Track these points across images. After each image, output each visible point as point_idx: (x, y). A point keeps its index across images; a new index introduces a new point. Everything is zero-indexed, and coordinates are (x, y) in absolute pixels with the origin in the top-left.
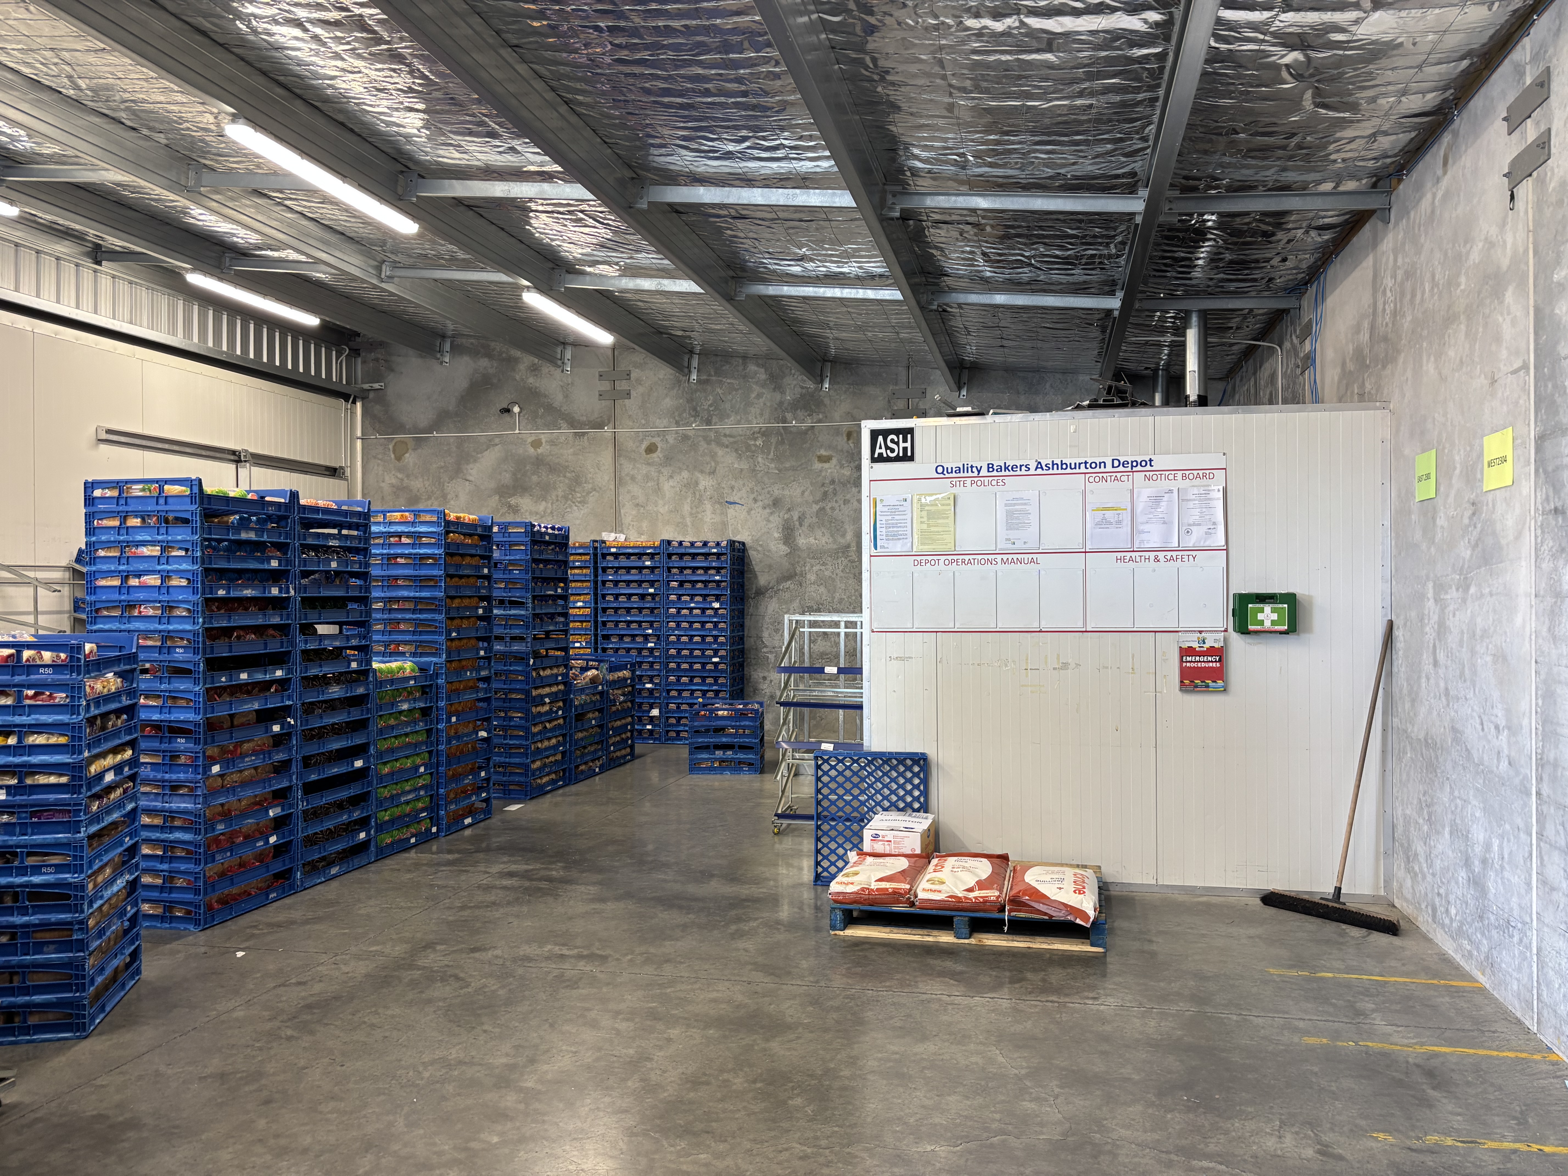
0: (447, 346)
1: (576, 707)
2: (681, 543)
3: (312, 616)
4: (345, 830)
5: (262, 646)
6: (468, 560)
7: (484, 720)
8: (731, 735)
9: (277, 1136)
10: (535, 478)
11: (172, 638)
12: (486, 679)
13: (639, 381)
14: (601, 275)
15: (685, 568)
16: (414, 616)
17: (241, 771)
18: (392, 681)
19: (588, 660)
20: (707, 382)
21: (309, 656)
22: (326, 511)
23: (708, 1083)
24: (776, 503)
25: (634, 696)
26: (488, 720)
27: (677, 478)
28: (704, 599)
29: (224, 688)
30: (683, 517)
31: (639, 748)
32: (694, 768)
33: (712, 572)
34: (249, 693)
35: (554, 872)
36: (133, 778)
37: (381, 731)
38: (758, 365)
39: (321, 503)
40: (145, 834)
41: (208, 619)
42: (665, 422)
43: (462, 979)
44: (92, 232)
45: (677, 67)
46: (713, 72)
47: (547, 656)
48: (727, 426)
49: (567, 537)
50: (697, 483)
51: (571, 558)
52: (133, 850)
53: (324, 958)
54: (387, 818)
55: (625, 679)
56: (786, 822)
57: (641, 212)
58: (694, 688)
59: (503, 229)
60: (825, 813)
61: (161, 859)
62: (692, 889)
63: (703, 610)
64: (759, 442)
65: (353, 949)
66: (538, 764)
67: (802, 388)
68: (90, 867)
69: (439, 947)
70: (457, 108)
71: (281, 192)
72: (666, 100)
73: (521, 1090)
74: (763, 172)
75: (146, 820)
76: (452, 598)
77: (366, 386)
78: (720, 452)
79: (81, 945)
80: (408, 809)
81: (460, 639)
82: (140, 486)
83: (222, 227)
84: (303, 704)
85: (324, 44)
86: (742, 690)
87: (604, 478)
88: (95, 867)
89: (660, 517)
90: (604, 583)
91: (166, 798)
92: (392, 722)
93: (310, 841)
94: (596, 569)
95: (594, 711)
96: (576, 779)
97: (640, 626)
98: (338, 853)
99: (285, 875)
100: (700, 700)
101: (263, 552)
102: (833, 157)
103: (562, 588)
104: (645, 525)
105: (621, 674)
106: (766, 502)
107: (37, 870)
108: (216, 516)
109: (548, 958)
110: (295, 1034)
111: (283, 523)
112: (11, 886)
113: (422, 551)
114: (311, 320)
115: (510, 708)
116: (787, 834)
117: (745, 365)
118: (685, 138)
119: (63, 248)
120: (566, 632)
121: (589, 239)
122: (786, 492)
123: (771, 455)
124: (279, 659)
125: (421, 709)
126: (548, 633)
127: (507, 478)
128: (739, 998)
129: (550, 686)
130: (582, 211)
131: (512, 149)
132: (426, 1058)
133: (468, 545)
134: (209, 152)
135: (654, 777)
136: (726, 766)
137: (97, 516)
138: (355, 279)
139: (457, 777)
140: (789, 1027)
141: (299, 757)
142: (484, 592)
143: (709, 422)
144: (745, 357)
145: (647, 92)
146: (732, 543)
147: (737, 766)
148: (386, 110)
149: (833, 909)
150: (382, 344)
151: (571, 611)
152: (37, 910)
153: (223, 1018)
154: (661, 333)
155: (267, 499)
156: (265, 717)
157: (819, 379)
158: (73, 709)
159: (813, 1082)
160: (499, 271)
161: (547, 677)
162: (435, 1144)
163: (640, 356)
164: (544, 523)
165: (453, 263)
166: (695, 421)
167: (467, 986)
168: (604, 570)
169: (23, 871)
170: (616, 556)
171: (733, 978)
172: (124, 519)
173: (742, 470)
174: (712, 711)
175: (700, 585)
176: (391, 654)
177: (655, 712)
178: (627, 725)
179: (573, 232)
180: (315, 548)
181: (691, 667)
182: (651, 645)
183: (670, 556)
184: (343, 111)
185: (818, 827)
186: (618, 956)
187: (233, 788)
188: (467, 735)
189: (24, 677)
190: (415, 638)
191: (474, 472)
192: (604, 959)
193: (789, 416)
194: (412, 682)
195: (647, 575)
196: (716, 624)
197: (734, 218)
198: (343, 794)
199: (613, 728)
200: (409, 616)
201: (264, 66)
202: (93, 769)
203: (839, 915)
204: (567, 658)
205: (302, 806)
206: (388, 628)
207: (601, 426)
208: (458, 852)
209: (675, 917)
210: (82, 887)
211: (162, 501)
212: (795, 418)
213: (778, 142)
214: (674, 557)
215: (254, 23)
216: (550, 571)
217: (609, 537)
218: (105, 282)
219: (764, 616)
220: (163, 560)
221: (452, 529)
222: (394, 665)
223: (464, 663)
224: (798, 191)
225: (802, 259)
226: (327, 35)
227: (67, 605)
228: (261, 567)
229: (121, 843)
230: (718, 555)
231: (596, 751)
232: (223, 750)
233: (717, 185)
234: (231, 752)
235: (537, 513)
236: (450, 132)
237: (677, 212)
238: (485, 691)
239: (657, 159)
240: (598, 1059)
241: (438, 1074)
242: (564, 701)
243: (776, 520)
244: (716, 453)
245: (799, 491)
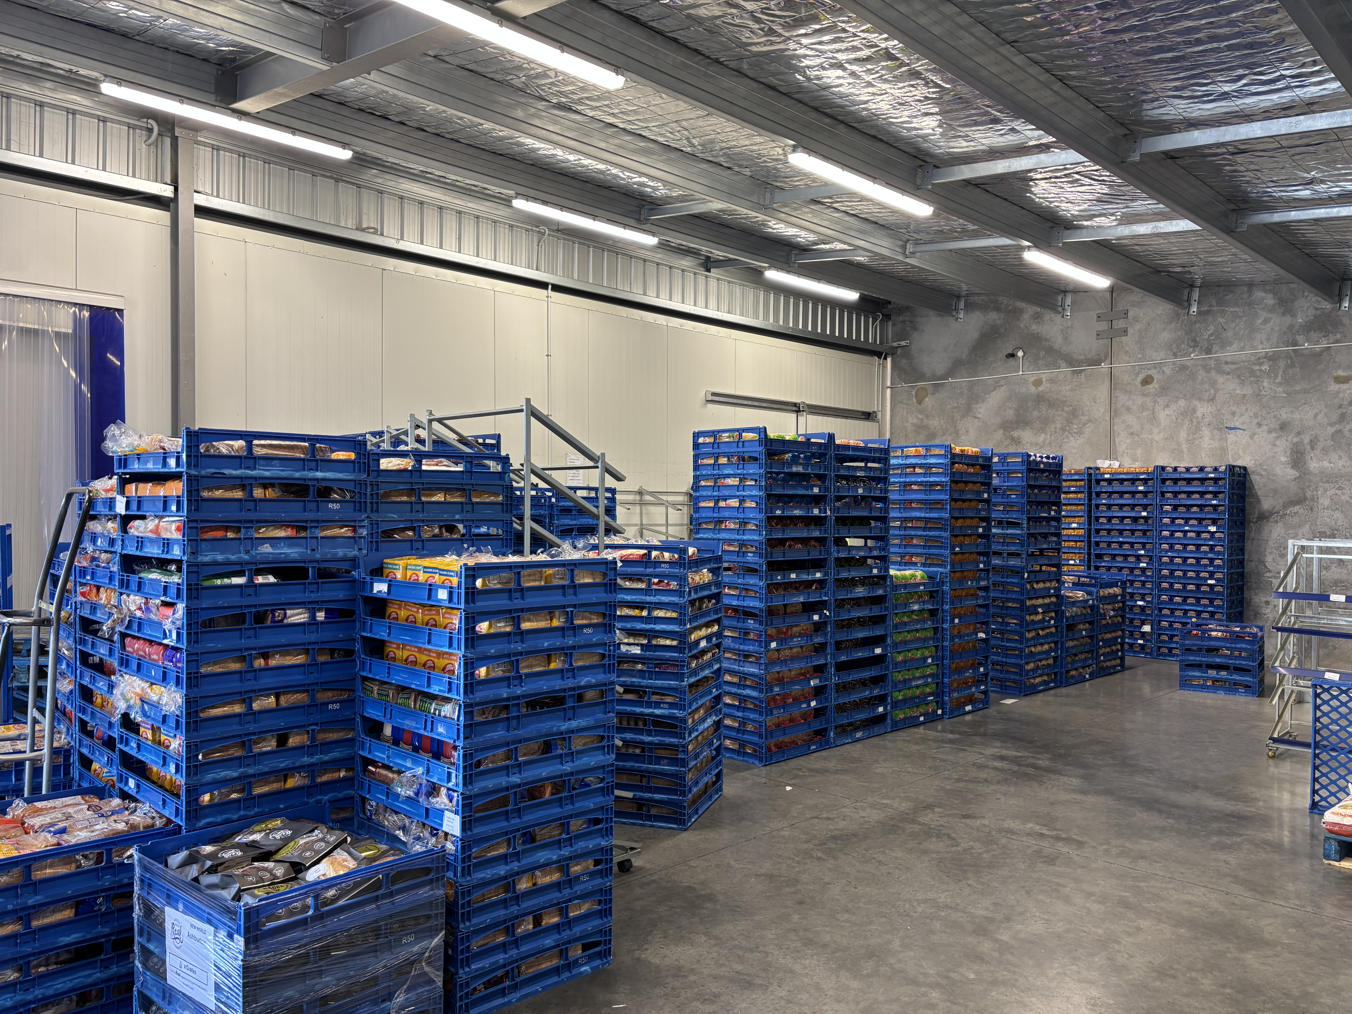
0: (962, 305)
1: (1067, 618)
2: (1175, 469)
3: (843, 531)
4: (868, 703)
5: (806, 554)
6: (970, 486)
7: (983, 623)
8: (1225, 656)
9: (806, 930)
10: (1035, 413)
11: (746, 545)
12: (985, 589)
13: (1136, 319)
14: (1098, 227)
15: (1180, 493)
16: (925, 533)
17: (791, 648)
18: (905, 586)
19: (1079, 577)
20: (1208, 313)
21: (842, 563)
22: (856, 448)
23: (1174, 977)
24: (1284, 427)
25: (1124, 611)
26: (986, 623)
27: (1173, 407)
28: (1200, 523)
29: (779, 584)
30: (1179, 444)
31: (1129, 660)
32: (1185, 684)
33: (1209, 496)
34: (797, 589)
35: (1040, 762)
36: (718, 646)
37: (896, 626)
38: (1266, 291)
39: (852, 442)
40: (727, 688)
41: (769, 532)
42: (1162, 354)
43: (954, 839)
44: (705, 248)
45: (1166, 26)
46: (1203, 22)
47: (1041, 570)
48: (1231, 353)
49: (1061, 465)
50: (1194, 411)
51: (1064, 484)
52: (718, 698)
53: (847, 802)
54: (901, 698)
55: (1116, 596)
56: (1283, 747)
57: (1134, 164)
58: (1187, 608)
59: (1006, 200)
60: (1325, 743)
61: (738, 708)
62: (1174, 796)
63: (1198, 533)
64: (1265, 367)
65: (870, 799)
66: (1031, 666)
67: (1317, 309)
68: (690, 707)
69: (937, 809)
70: (965, 105)
71: (830, 198)
72: (1156, 57)
73: (997, 941)
74: (1262, 106)
75: (728, 678)
76: (957, 518)
77: (895, 344)
78: (1221, 379)
79: (684, 763)
80: (918, 692)
81: (963, 553)
82: (727, 435)
83: (789, 231)
84: (836, 600)
85: (858, 77)
86: (1241, 614)
87: (1100, 410)
88: (693, 708)
89: (1155, 445)
90: (1097, 506)
91: (741, 663)
92: (905, 619)
93: (841, 708)
94: (1090, 493)
95: (1084, 623)
96: (1067, 682)
97: (1132, 547)
98: (862, 721)
99: (821, 733)
100: (1194, 620)
101: (808, 482)
102: (1338, 78)
103: (1055, 511)
104: (1139, 451)
105: (1111, 591)
106: (1272, 426)
107: (657, 705)
108: (776, 455)
109: (1029, 834)
110: (823, 857)
111: (823, 459)
112: (642, 714)
113: (931, 479)
114: (852, 296)
115: (1007, 615)
116: (1284, 759)
117: (1250, 292)
118: (1177, 89)
119: (686, 262)
120: (1058, 550)
121: (1086, 196)
122: (1297, 416)
123: (1279, 379)
124: (818, 564)
125: (929, 610)
126: (1042, 551)
127: (1010, 414)
128: (1215, 905)
129: (1043, 597)
130: (1077, 173)
131: (1013, 130)
132: (920, 896)
133: (970, 473)
134: (779, 176)
135: (1146, 689)
136: (1217, 685)
137: (700, 457)
138: (884, 257)
139: (959, 670)
140: (1267, 943)
141: (833, 641)
142: (983, 514)
143: (1209, 351)
144: (1251, 285)
145: (1138, 54)
146: (1231, 468)
147: (1233, 687)
148: (907, 119)
149: (1327, 839)
150: (908, 308)
151: (1064, 532)
152: (658, 733)
153: (775, 833)
154: (1160, 272)
155: (812, 440)
156: (809, 608)
157: (1337, 299)
158: (680, 593)
159: (1288, 1001)
160: (1002, 236)
161: (1040, 589)
162: (922, 967)
163: (1137, 295)
164: (1038, 454)
165: (966, 234)
166: (1194, 352)
167: (957, 846)
168: (1098, 494)
169: (649, 705)
170: (1110, 481)
171: (1210, 886)
172: (717, 459)
173: (1244, 395)
174: (1204, 632)
175: (1195, 509)
176: (906, 564)
177: (1147, 628)
178: (1117, 638)
179: (1071, 192)
180: (846, 478)
181: (1185, 587)
182: (1142, 565)
183: (1163, 481)
184: (875, 127)
185: (1316, 756)
186: (1094, 844)
187: (786, 661)
188: (968, 635)
189: (652, 570)
190: (925, 551)
191: (982, 410)
192: (1080, 844)
193: (1300, 338)
194: (922, 588)
195: (1140, 500)
196: (1212, 547)
197: (1233, 154)
198: (866, 674)
199: (1103, 640)
200: (920, 533)
201: (816, 104)
202: (693, 637)
203: (1334, 846)
204: (1059, 573)
205: (835, 680)
206: (904, 543)
207: (1097, 363)
208: (959, 733)
209: (1156, 820)
210: (684, 721)
211: (740, 444)
212: (1308, 341)
213: (1278, 74)
214: (1168, 483)
215: (808, 73)
216: (1044, 496)
217: (1103, 464)
218: (713, 283)
219: (1267, 541)
220: (741, 488)
221: (957, 460)
222: (908, 573)
223: (966, 574)
224: (1302, 117)
225: (1311, 182)
226: (861, 70)
227: (686, 520)
228: (806, 492)
229: (711, 693)
230: (1216, 480)
231: (1086, 659)
232: (779, 631)
233: (1212, 126)
234: (784, 633)
235: (1037, 444)
236: (959, 126)
237: (1173, 158)
238: (984, 598)
239: (1150, 113)
240: (1067, 931)
241: (929, 911)
242: (1056, 612)
243: (1284, 443)
244: (1216, 381)
245: (1311, 414)
